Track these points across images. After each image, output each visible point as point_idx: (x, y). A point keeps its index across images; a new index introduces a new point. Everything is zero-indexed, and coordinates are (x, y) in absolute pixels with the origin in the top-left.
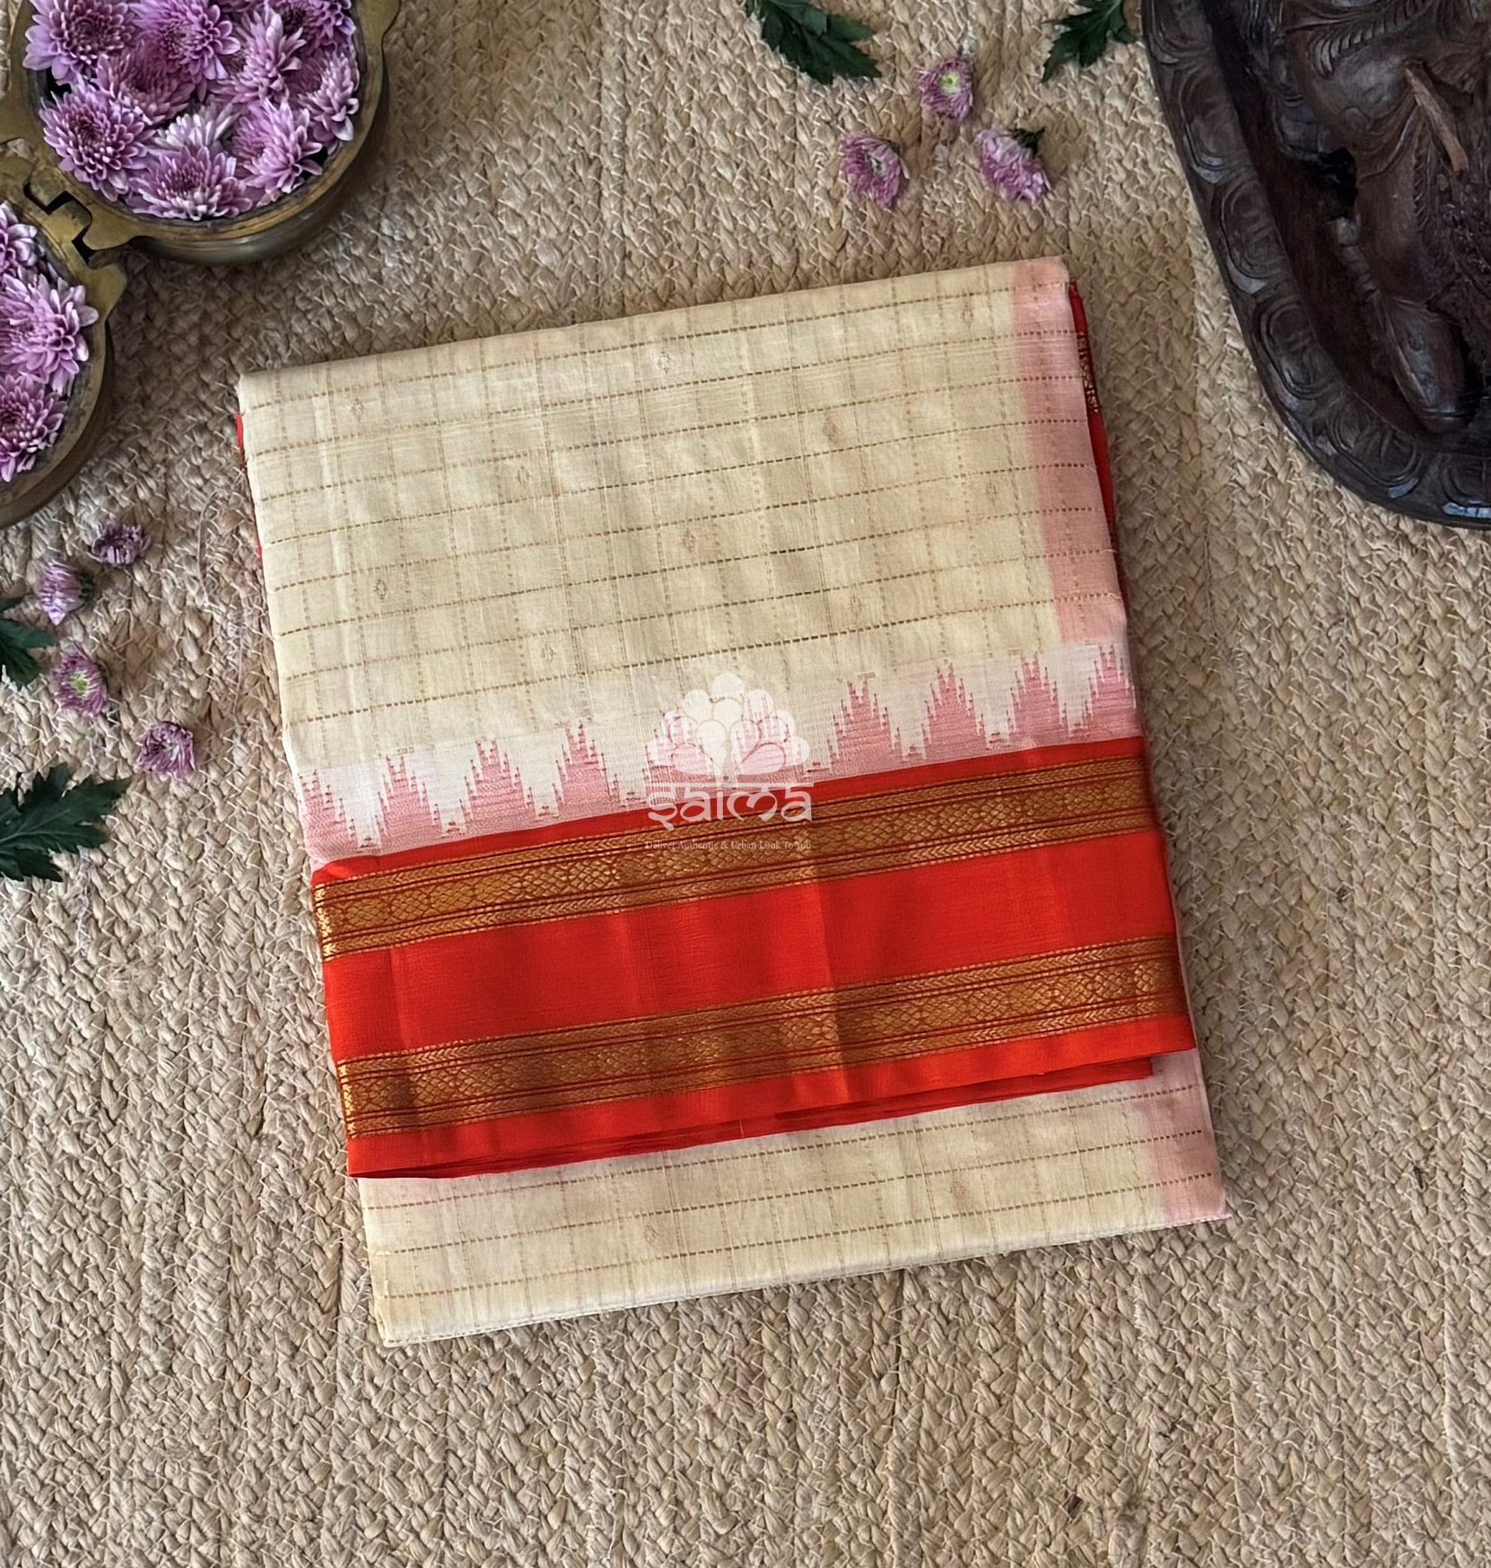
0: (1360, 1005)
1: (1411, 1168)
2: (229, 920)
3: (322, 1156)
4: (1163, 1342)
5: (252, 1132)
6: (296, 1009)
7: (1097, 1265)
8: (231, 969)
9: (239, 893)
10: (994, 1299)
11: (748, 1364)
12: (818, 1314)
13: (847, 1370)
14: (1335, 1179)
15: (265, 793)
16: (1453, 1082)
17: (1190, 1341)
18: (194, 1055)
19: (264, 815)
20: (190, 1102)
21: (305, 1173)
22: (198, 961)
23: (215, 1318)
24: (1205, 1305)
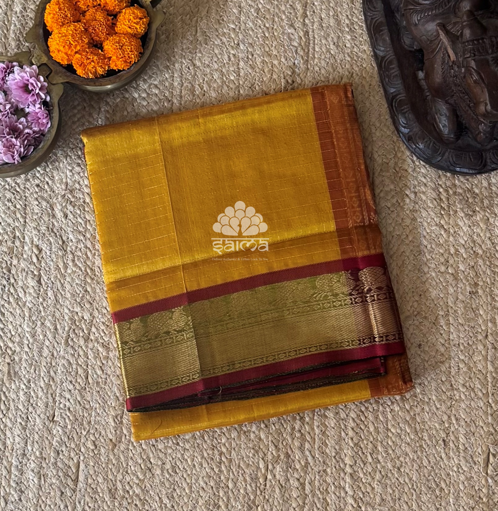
0: (426, 384)
1: (441, 440)
2: (45, 348)
3: (74, 428)
4: (355, 496)
5: (51, 419)
6: (67, 379)
7: (334, 469)
8: (45, 365)
9: (49, 340)
10: (298, 480)
11: (214, 501)
12: (239, 484)
13: (247, 503)
14: (415, 443)
15: (58, 307)
16: (457, 410)
17: (364, 497)
18: (32, 393)
19: (57, 314)
20: (31, 409)
21: (68, 433)
22: (34, 362)
23: (36, 482)
24: (370, 485)
